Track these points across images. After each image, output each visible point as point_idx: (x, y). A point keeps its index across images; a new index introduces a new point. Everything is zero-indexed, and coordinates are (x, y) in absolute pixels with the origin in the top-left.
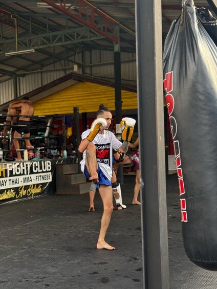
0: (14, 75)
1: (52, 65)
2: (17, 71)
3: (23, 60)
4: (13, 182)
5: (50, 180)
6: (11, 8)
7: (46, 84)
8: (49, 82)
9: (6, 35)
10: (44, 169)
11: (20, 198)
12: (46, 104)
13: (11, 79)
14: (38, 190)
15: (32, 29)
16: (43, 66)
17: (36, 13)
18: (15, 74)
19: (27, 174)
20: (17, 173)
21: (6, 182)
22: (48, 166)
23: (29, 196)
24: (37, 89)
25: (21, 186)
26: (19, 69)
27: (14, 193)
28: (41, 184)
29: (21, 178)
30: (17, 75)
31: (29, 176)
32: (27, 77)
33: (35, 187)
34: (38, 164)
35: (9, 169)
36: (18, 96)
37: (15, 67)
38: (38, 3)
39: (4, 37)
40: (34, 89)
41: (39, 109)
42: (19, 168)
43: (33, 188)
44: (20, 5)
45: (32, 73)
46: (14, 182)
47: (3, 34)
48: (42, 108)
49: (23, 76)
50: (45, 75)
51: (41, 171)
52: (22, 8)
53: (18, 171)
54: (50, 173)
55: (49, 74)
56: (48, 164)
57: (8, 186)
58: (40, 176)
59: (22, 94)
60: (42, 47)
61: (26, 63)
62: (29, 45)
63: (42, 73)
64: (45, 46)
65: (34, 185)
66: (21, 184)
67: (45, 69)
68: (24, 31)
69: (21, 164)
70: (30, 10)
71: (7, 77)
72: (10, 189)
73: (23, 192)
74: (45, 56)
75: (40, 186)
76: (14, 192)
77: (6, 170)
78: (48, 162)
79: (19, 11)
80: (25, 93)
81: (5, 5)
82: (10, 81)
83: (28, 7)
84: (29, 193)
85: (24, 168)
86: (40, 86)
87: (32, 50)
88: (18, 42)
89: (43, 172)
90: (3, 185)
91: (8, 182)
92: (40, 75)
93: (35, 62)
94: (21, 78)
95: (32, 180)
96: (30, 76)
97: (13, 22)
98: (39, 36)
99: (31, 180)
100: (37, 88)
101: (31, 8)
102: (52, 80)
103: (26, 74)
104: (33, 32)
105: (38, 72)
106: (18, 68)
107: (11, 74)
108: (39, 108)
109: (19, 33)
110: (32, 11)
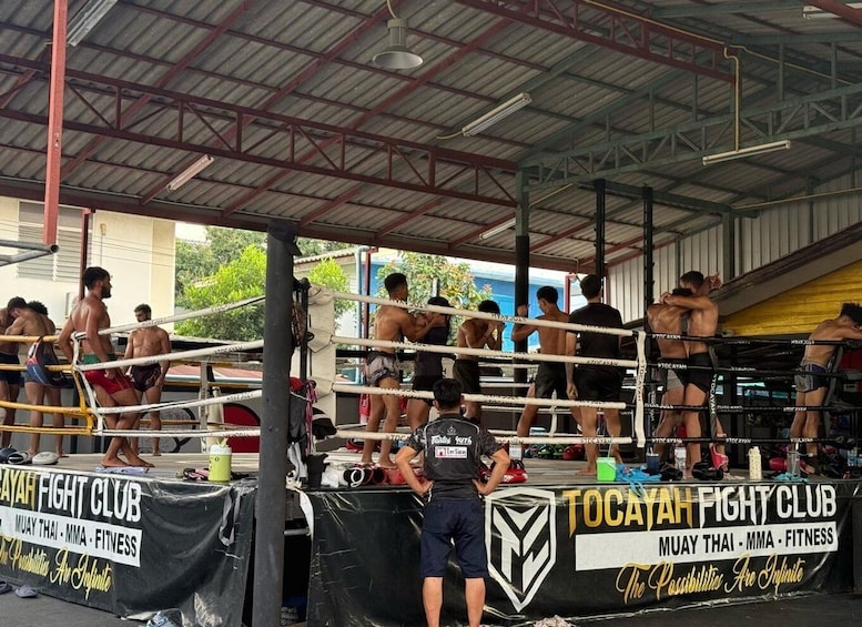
0: (725, 215)
1: (846, 179)
2: (734, 201)
3: (754, 169)
4: (714, 543)
5: (833, 547)
6: (726, 29)
7: (824, 235)
8: (834, 230)
9: (708, 105)
10: (814, 509)
11: (736, 593)
12: (823, 298)
13: (716, 224)
14: (794, 576)
15: (784, 78)
16: (816, 181)
17: (799, 33)
18: (728, 209)
19: (759, 523)
20: (729, 518)
21: (694, 543)
22: (826, 501)
23: (765, 592)
24: (795, 253)
25: (741, 557)
26: (742, 195)
27: (719, 579)
28: (803, 556)
29: (740, 534)
30: (734, 213)
31: (763, 528)
32: (766, 216)
33: (784, 565)
34: (793, 493)
35: (704, 504)
36: (737, 274)
37: (728, 190)
38: (806, 9)
39: (700, 111)
40: (785, 252)
41: (801, 314)
42: (734, 504)
43: (778, 567)
44: (753, 19)
45: (780, 206)
46: (718, 543)
47: (700, 101)
48: (809, 308)
49: (754, 213)
50: (821, 209)
51: (803, 515)
52: (758, 25)
53: (731, 510)
54: (833, 524)
55: (834, 204)
56: (826, 497)
57: (700, 555)
58: (800, 531)
59: (748, 269)
60: (814, 131)
61: (766, 176)
62: (775, 129)
63: (811, 203)
64: (823, 129)
65: (781, 557)
66: (739, 553)
67: (821, 191)
68: (761, 86)
69: (741, 490)
70: (781, 28)
71: (705, 219)
72: (708, 564)
73: (746, 578)
74: (825, 153)
75: (799, 561)
76: (717, 573)
77: (696, 507)
78: (824, 488)
79: (748, 35)
80: (757, 265)
81: (707, 23)
82: (713, 230)
83: (774, 21)
84: (764, 580)
85: (748, 503)
86: (805, 243)
87: (785, 143)
88: (741, 123)
89: (809, 519)
90: (687, 549)
91: (701, 543)
92: (805, 209)
93: (791, 173)
94: (747, 220)
95: (776, 542)
96: (775, 213)
97: (729, 67)
98: (806, 99)
99: (772, 543)
100: (794, 248)
101: (786, 21)
102: (845, 226)
103: (763, 209)
104: (788, 89)
105: (799, 202)
106: (740, 193)
107: (717, 210)
108: (800, 308)
109: (745, 94)
110: (788, 30)
